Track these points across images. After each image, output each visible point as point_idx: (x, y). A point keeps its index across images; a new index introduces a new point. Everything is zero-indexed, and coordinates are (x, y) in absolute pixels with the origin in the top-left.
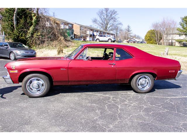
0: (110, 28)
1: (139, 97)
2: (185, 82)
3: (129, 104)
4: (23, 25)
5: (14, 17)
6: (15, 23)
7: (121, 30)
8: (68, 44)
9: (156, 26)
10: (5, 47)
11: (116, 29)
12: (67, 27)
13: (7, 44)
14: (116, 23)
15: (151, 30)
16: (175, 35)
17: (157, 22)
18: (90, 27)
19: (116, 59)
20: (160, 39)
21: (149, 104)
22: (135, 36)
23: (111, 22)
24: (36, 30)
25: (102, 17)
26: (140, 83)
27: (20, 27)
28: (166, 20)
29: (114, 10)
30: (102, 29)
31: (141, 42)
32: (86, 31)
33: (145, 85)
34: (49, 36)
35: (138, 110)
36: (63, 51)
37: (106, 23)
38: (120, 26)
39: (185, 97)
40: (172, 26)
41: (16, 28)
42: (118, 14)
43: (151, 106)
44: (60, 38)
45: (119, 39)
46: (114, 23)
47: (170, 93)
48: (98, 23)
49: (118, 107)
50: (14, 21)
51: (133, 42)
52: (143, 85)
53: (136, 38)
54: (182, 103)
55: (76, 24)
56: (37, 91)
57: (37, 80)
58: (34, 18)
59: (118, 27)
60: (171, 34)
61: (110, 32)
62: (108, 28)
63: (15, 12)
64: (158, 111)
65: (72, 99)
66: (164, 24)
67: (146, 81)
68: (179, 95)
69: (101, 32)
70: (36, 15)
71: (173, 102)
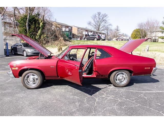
0: (102, 28)
1: (117, 90)
2: (161, 76)
3: (106, 97)
4: (33, 30)
5: (27, 23)
6: (27, 28)
7: (111, 30)
8: (66, 43)
9: (141, 25)
10: (20, 46)
11: (107, 29)
12: (67, 30)
13: (22, 44)
14: (107, 24)
15: (137, 29)
16: (158, 33)
17: (142, 22)
18: (85, 29)
19: (97, 58)
20: (144, 36)
21: (124, 98)
22: (123, 35)
23: (103, 24)
24: (42, 33)
25: (96, 19)
26: (118, 78)
27: (31, 31)
28: (150, 20)
29: (105, 14)
30: (95, 30)
31: (128, 39)
32: (82, 32)
33: (123, 80)
34: (52, 37)
35: (113, 104)
36: (62, 49)
37: (98, 24)
38: (110, 27)
39: (159, 91)
40: (155, 25)
41: (28, 32)
42: (108, 17)
43: (126, 100)
44: (60, 38)
45: (109, 37)
46: (105, 24)
47: (145, 87)
48: (92, 24)
49: (95, 100)
50: (27, 27)
51: (121, 39)
52: (121, 80)
53: (123, 36)
54: (155, 98)
55: (75, 26)
56: (33, 84)
57: (33, 75)
58: (41, 24)
59: (109, 27)
60: (155, 32)
61: (102, 32)
62: (100, 29)
63: (27, 20)
64: (131, 105)
65: (59, 91)
66: (148, 23)
67: (123, 77)
68: (153, 90)
69: (94, 32)
70: (43, 21)
71: (146, 96)
